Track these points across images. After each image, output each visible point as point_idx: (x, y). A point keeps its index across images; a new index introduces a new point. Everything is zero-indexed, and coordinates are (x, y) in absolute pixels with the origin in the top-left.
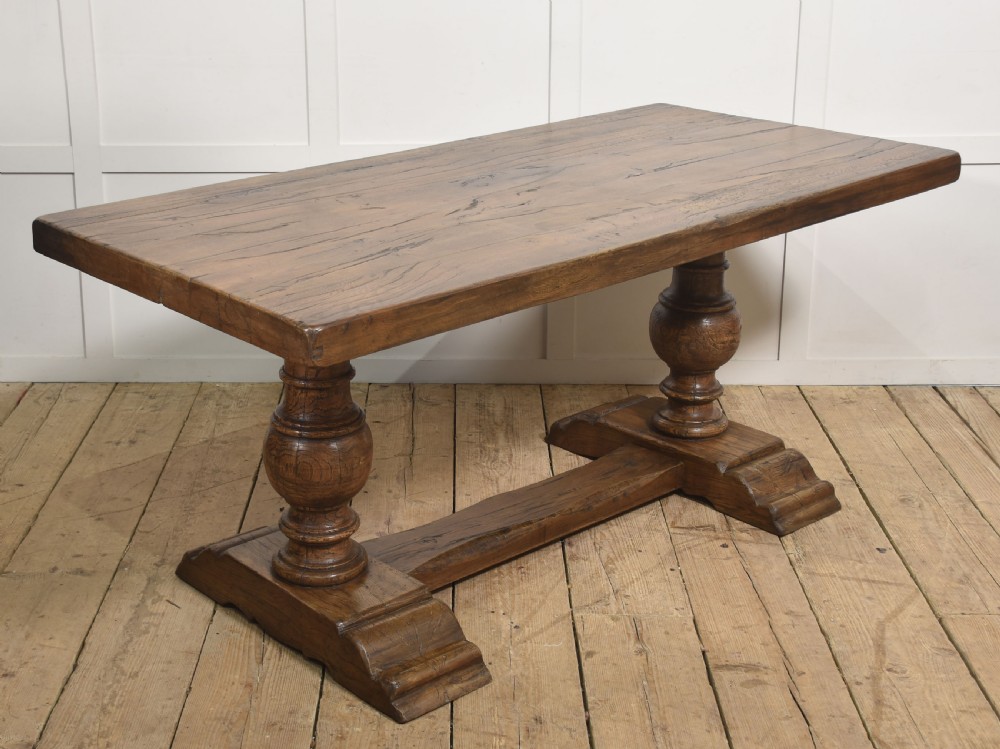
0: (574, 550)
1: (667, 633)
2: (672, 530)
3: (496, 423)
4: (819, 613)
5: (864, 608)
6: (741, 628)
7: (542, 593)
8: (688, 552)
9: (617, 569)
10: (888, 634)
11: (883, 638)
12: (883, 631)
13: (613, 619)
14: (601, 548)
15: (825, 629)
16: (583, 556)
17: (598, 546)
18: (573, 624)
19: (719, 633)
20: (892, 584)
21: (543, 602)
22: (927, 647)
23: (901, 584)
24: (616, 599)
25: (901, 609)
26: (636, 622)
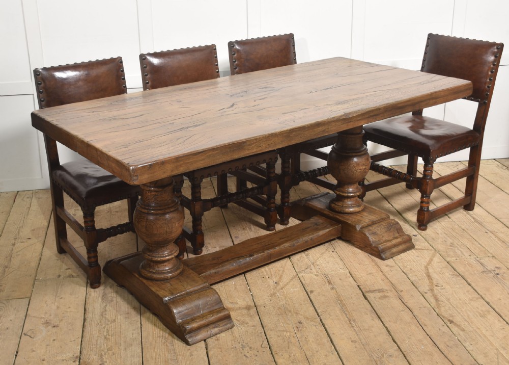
1: (340, 279)
4: (399, 265)
5: (417, 261)
6: (370, 274)
9: (310, 253)
10: (430, 271)
11: (428, 273)
12: (428, 269)
13: (316, 275)
15: (404, 271)
18: (300, 279)
19: (362, 277)
20: (424, 249)
21: (283, 271)
22: (447, 274)
23: (428, 249)
24: (314, 267)
25: (431, 260)
26: (326, 276)
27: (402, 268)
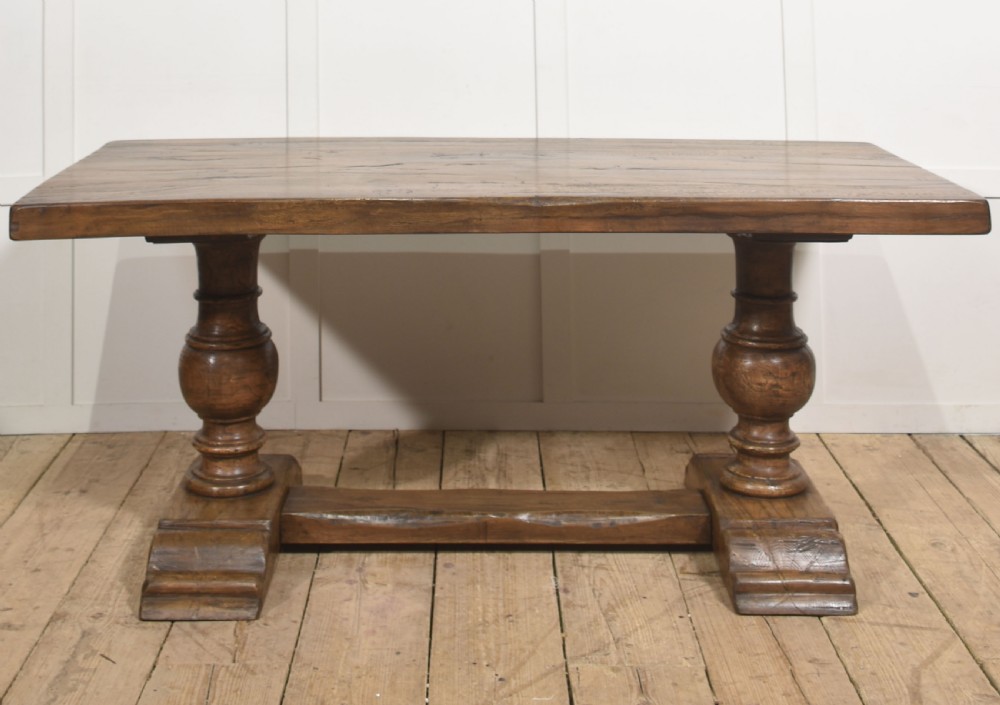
0: (570, 597)
1: (675, 684)
2: (681, 576)
3: (487, 469)
4: (847, 661)
5: (897, 654)
6: (759, 677)
7: (532, 642)
8: (699, 599)
9: (618, 616)
10: (924, 681)
11: (918, 685)
12: (918, 678)
13: (614, 669)
14: (600, 594)
15: (854, 677)
16: (580, 603)
17: (597, 593)
18: (567, 676)
19: (734, 683)
20: (926, 629)
21: (533, 652)
22: (968, 694)
23: (936, 629)
24: (617, 648)
25: (937, 655)
26: (639, 673)
27: (850, 669)
